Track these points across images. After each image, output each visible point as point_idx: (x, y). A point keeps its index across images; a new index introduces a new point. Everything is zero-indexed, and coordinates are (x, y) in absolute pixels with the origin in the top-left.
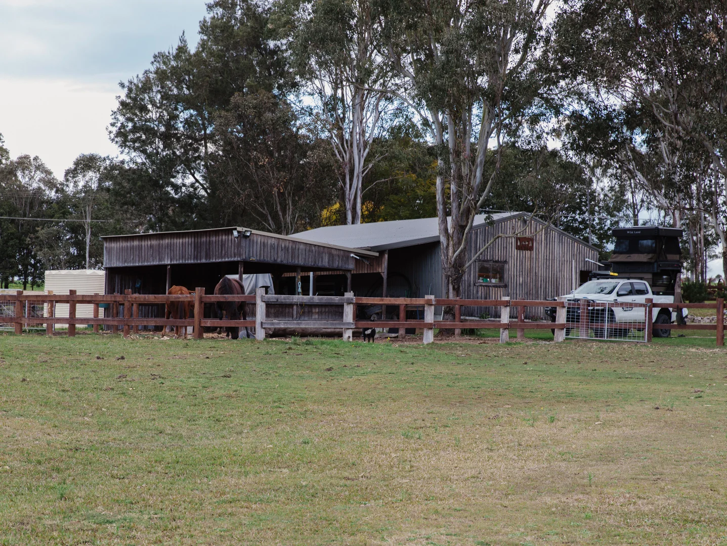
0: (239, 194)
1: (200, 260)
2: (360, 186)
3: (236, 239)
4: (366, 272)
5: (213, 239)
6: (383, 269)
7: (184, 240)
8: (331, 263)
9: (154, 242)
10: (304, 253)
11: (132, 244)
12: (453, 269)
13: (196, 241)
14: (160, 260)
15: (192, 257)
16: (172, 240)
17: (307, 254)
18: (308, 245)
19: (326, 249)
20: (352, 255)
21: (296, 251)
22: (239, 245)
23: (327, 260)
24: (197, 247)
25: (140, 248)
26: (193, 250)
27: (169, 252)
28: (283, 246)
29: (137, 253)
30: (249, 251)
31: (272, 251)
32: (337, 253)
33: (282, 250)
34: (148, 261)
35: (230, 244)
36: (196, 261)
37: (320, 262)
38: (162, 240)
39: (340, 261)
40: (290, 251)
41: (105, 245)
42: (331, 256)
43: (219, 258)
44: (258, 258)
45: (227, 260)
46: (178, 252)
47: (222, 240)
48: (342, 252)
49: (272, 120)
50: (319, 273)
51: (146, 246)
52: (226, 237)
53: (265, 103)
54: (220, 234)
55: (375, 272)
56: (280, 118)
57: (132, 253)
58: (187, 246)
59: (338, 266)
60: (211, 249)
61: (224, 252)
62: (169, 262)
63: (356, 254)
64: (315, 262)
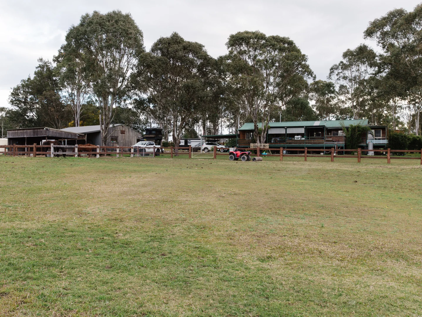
0: (46, 118)
1: (35, 136)
2: (79, 117)
3: (45, 130)
4: (81, 139)
5: (39, 130)
6: (86, 139)
7: (30, 131)
8: (71, 137)
9: (22, 131)
11: (15, 131)
12: (104, 139)
14: (23, 136)
15: (33, 135)
16: (27, 130)
17: (65, 134)
18: (65, 132)
19: (70, 133)
21: (62, 134)
22: (46, 132)
24: (34, 132)
25: (18, 133)
27: (26, 134)
30: (49, 134)
31: (55, 134)
32: (73, 134)
33: (58, 133)
34: (20, 136)
35: (43, 132)
38: (24, 130)
39: (74, 136)
40: (60, 134)
41: (7, 132)
42: (71, 135)
43: (40, 135)
44: (51, 136)
45: (42, 136)
46: (29, 134)
49: (54, 99)
50: (68, 140)
52: (42, 130)
53: (53, 94)
55: (83, 139)
56: (57, 98)
57: (15, 134)
59: (73, 138)
60: (38, 133)
61: (42, 134)
62: (26, 137)
63: (78, 134)
64: (67, 136)
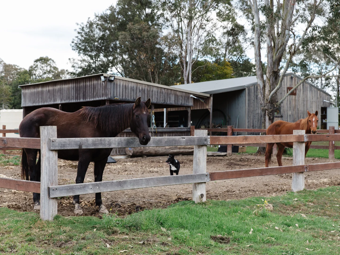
1: (80, 100)
2: (191, 69)
3: (103, 83)
4: (199, 109)
5: (88, 83)
6: (210, 107)
7: (69, 85)
8: (176, 101)
10: (156, 94)
11: (38, 90)
12: (270, 105)
13: (77, 86)
14: (54, 101)
15: (74, 98)
16: (62, 86)
17: (159, 95)
18: (160, 88)
19: (172, 91)
20: (191, 96)
21: (151, 92)
22: (106, 87)
23: (173, 99)
25: (42, 92)
26: (75, 92)
27: (60, 95)
28: (141, 88)
29: (41, 96)
30: (114, 92)
31: (132, 92)
32: (181, 94)
33: (140, 91)
34: (47, 102)
35: (99, 87)
36: (77, 101)
37: (169, 100)
38: (56, 86)
39: (183, 101)
40: (146, 92)
41: (22, 91)
43: (92, 98)
44: (121, 98)
45: (97, 99)
46: (65, 94)
47: (94, 84)
48: (184, 93)
49: (147, 36)
50: (169, 109)
51: (46, 91)
52: (97, 82)
53: (144, 28)
54: (93, 80)
55: (204, 108)
56: (151, 34)
57: (37, 96)
58: (71, 90)
59: (182, 103)
60: (87, 91)
61: (95, 93)
62: (60, 102)
63: (194, 95)
64: (165, 100)
